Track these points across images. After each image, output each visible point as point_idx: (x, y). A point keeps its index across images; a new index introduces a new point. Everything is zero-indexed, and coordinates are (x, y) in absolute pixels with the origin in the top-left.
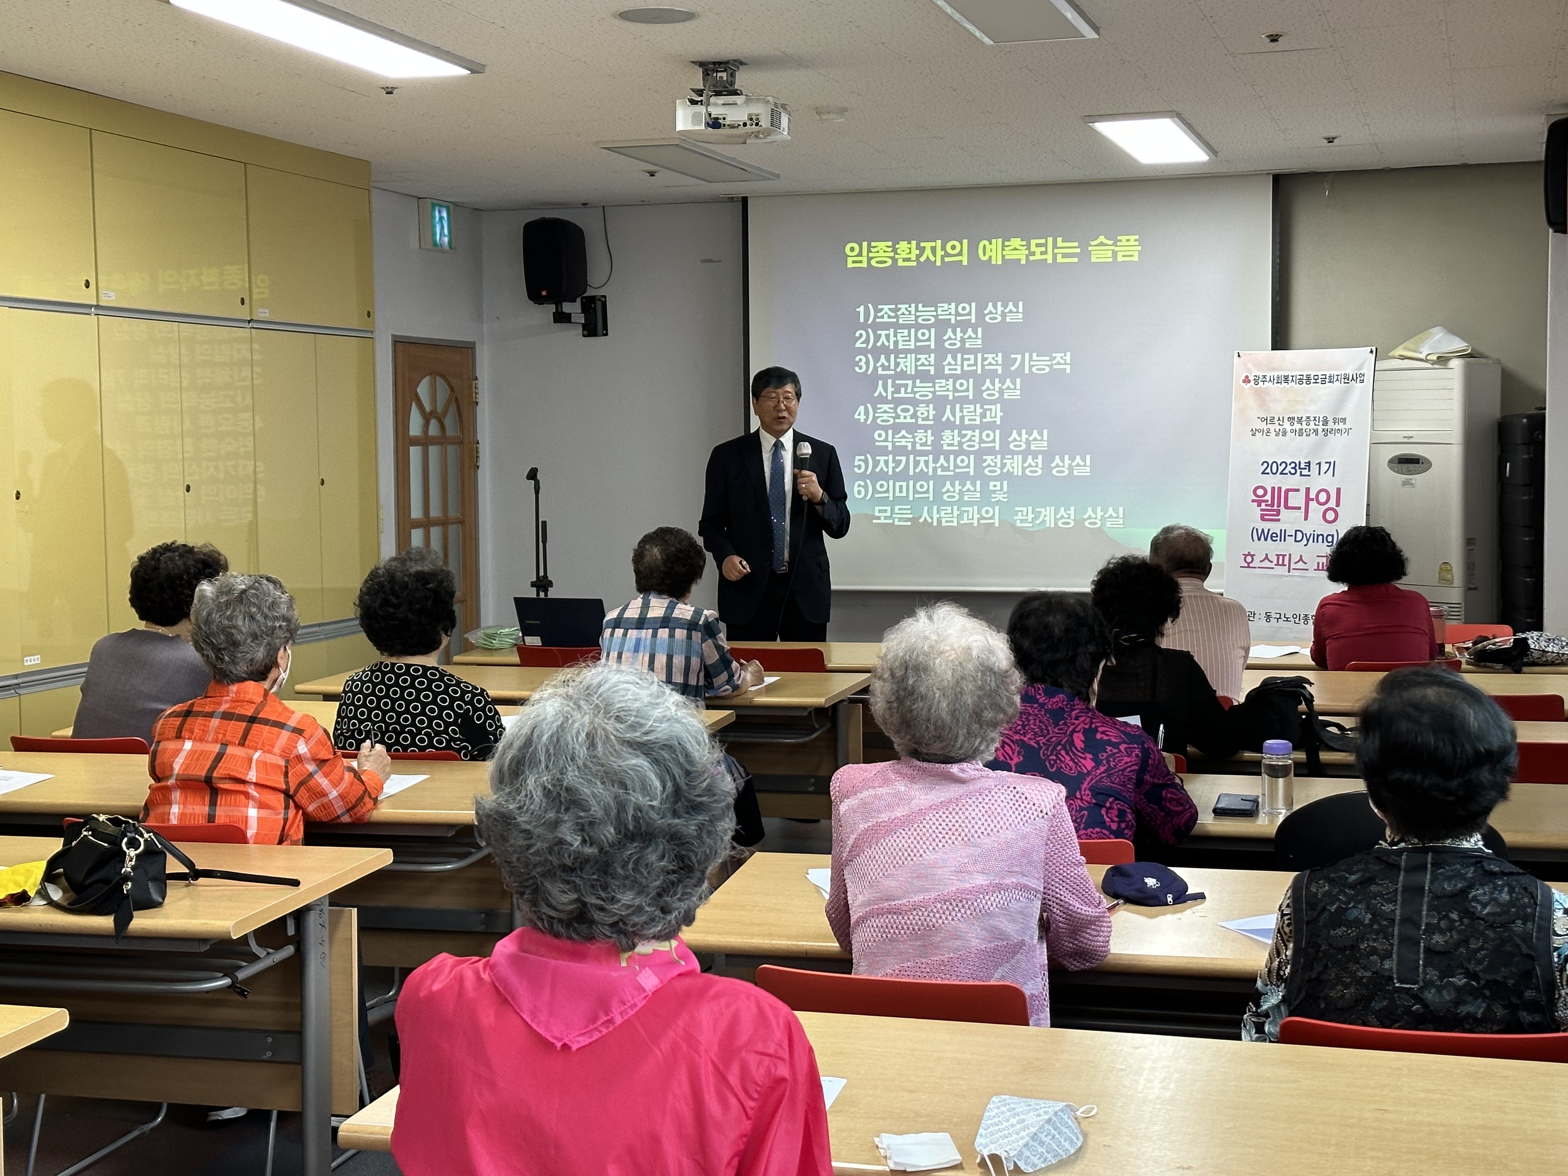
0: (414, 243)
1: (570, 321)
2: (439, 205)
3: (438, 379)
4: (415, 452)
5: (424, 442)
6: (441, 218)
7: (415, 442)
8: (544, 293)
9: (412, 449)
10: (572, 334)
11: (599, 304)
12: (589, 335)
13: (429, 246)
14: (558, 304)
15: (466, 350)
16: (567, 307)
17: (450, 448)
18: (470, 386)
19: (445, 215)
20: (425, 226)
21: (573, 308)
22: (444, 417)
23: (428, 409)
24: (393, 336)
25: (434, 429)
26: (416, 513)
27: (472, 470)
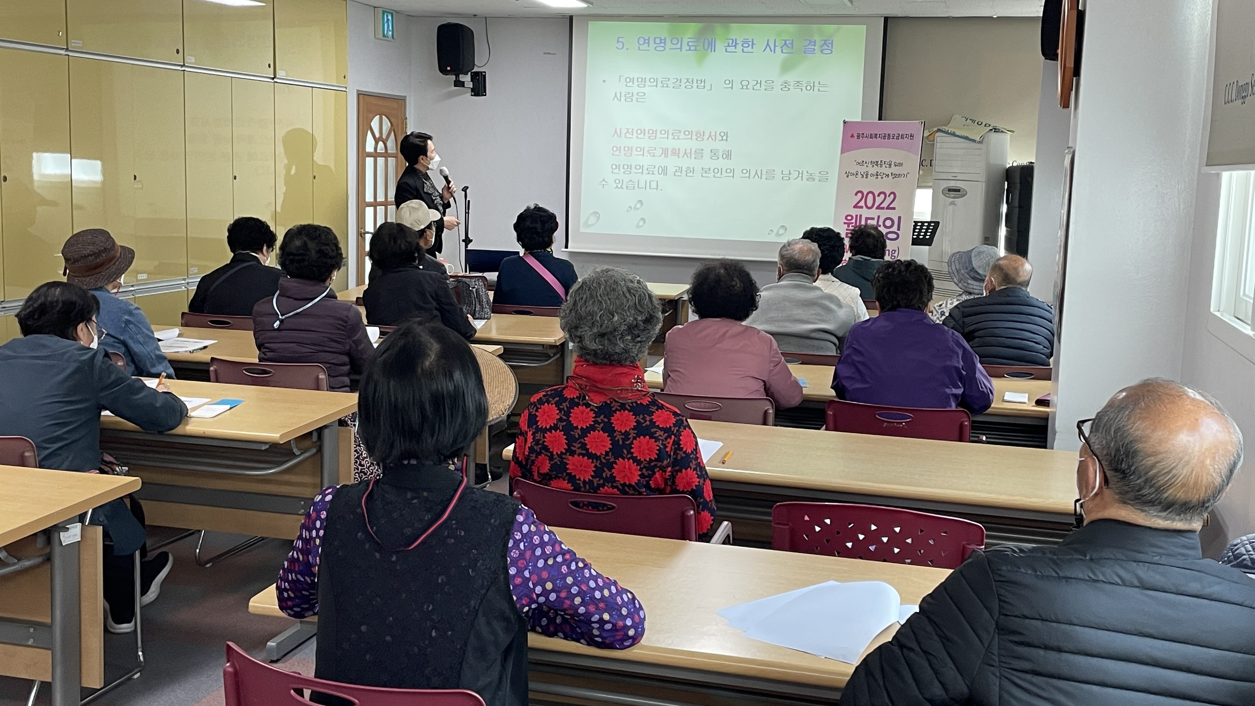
0: (371, 35)
1: (464, 86)
2: (387, 12)
3: (384, 116)
4: (369, 161)
5: (375, 155)
6: (388, 20)
7: (369, 155)
8: (449, 68)
9: (367, 159)
10: (465, 94)
11: (481, 76)
12: (475, 95)
13: (381, 36)
14: (457, 76)
15: (401, 101)
16: (462, 78)
18: (402, 124)
19: (390, 18)
20: (378, 24)
21: (466, 79)
22: (387, 141)
24: (357, 90)
25: (381, 146)
26: (369, 198)
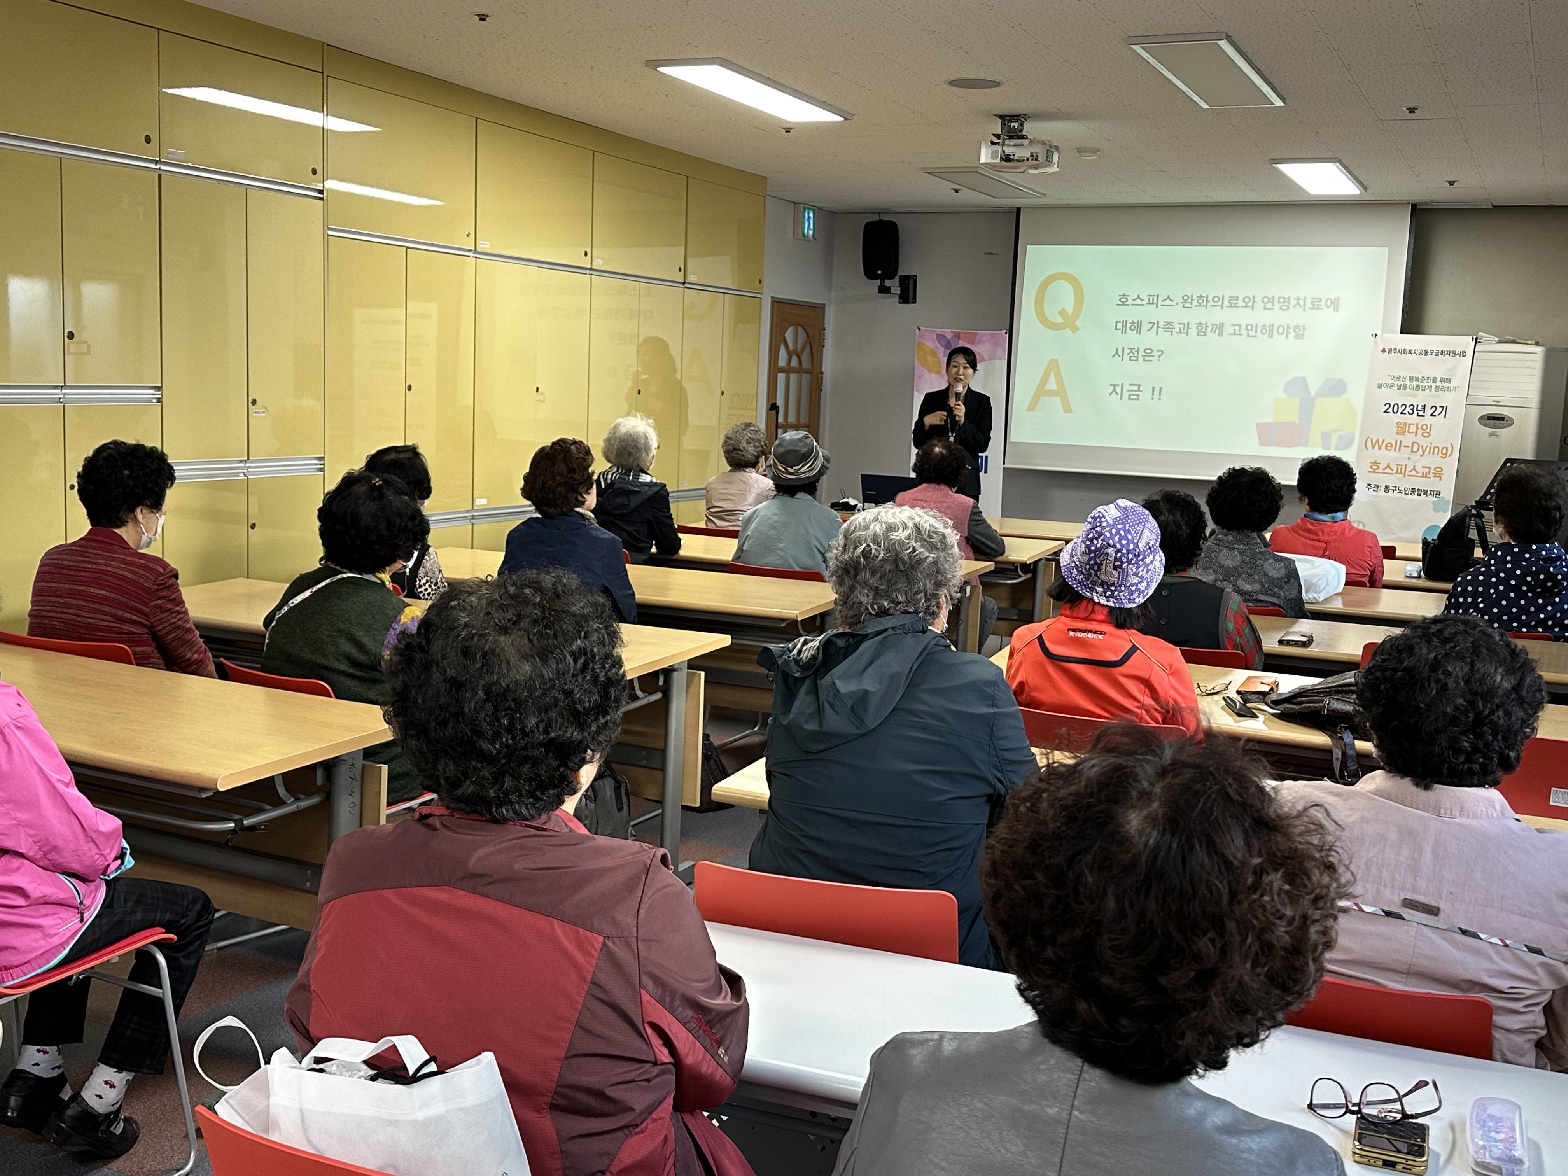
0: (790, 235)
1: (890, 293)
2: (809, 209)
3: (800, 329)
5: (788, 371)
6: (809, 218)
7: (782, 370)
8: (874, 272)
9: (780, 376)
10: (892, 302)
11: (911, 281)
12: (903, 303)
13: (800, 236)
14: (883, 281)
15: (819, 309)
16: (888, 283)
17: (804, 376)
18: (820, 334)
19: (811, 215)
20: (798, 223)
21: (894, 284)
22: (802, 354)
23: (791, 348)
24: (772, 297)
25: (794, 363)
27: (818, 392)
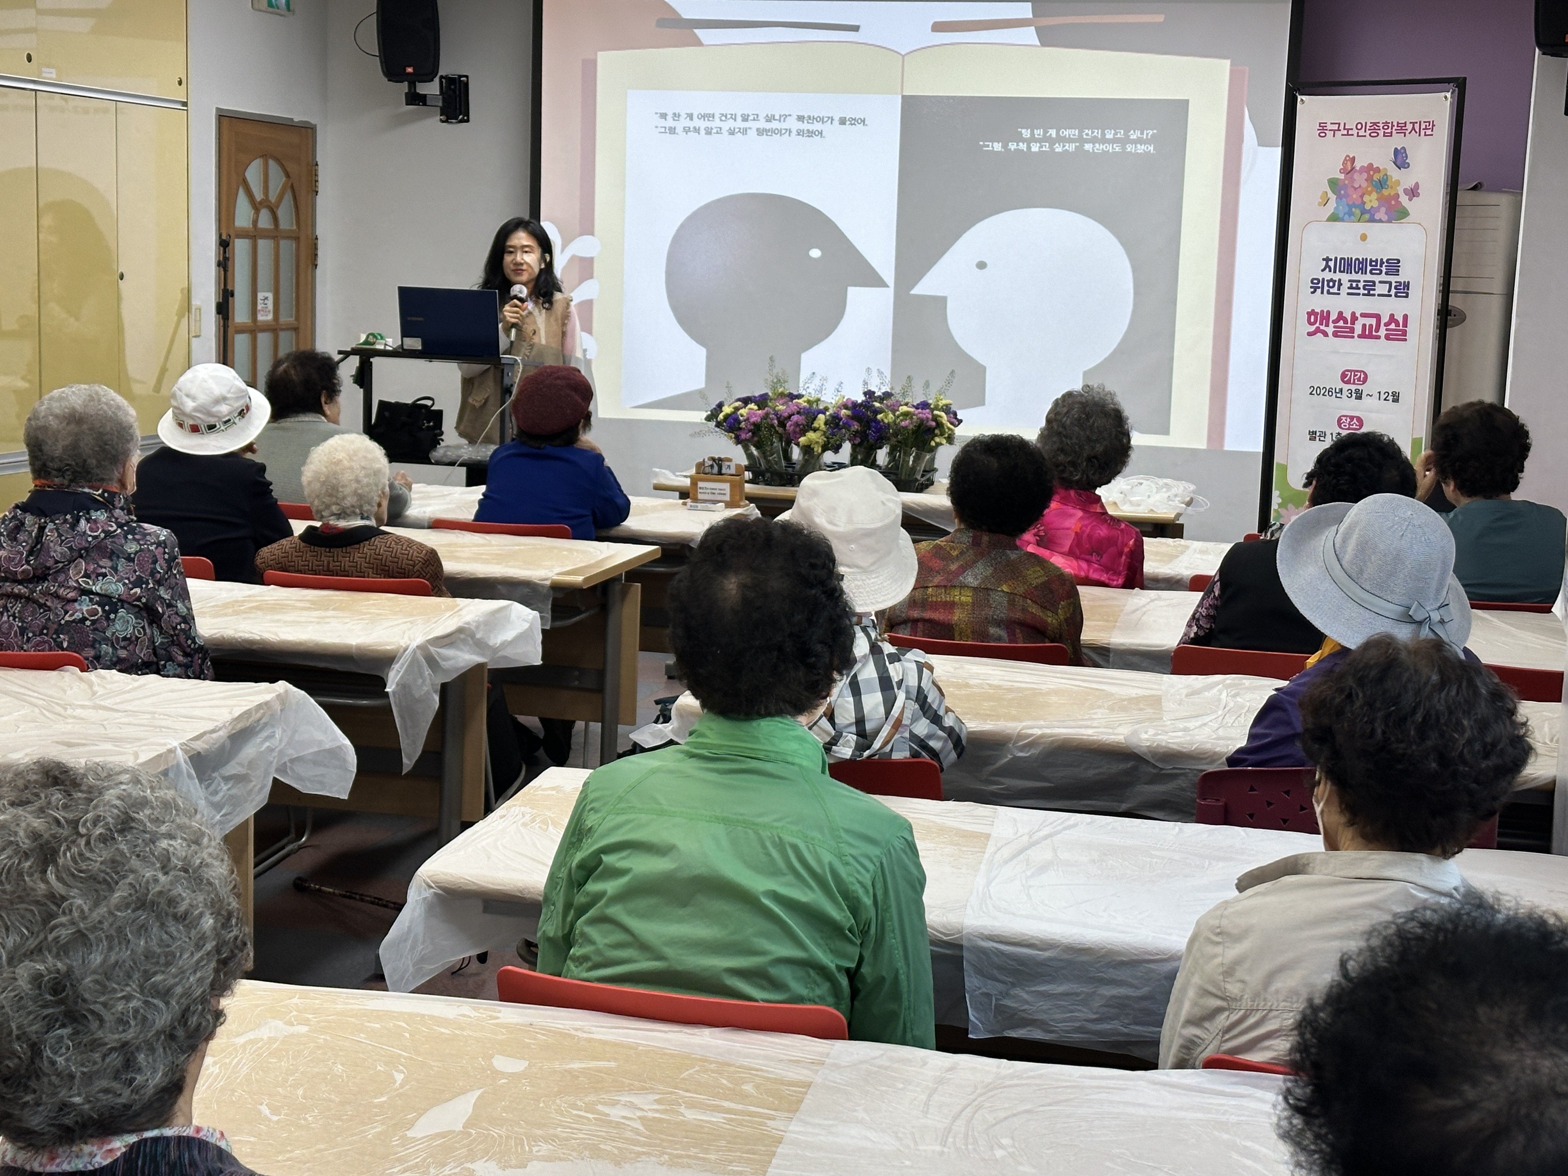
1: (426, 104)
3: (272, 163)
4: (243, 246)
5: (253, 235)
7: (242, 234)
9: (239, 243)
11: (460, 84)
12: (447, 121)
14: (412, 84)
15: (305, 130)
16: (422, 88)
17: (283, 243)
18: (310, 173)
21: (430, 89)
22: (277, 207)
23: (259, 196)
24: (218, 108)
25: (265, 221)
26: (241, 316)
27: (310, 271)
